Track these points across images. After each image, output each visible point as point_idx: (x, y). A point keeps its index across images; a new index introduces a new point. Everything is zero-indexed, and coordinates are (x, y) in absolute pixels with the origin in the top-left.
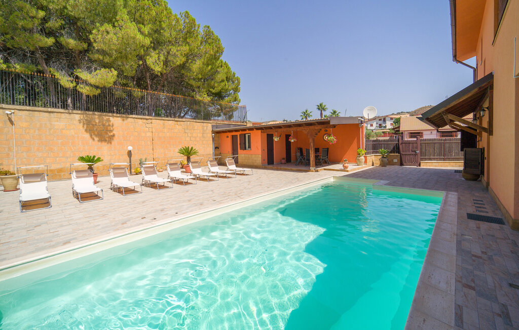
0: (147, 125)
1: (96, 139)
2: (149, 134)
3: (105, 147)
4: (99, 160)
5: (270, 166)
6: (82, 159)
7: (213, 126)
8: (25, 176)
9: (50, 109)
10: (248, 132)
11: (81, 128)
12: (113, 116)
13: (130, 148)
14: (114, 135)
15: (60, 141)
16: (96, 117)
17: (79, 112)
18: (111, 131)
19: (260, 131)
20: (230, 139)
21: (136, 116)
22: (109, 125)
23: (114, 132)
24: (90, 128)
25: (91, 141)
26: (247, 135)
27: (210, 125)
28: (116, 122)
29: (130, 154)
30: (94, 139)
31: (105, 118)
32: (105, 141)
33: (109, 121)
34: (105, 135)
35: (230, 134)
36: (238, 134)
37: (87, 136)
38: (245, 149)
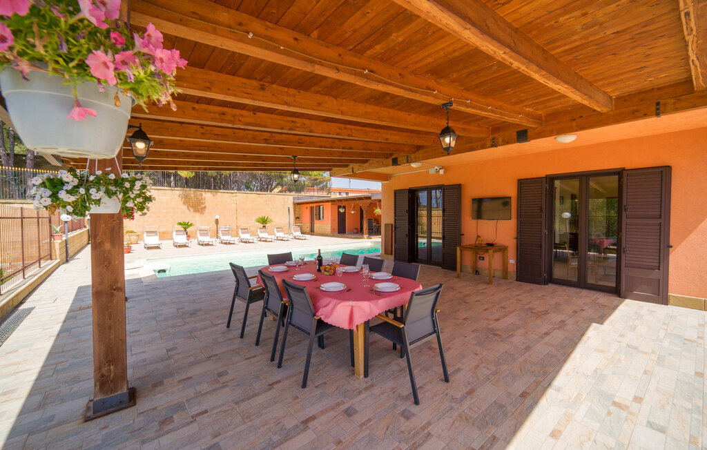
0: (232, 198)
1: (192, 210)
2: (234, 206)
3: (197, 215)
4: (191, 225)
5: (340, 235)
6: (180, 224)
7: (294, 198)
8: (147, 232)
9: (158, 188)
10: (322, 204)
11: (180, 201)
12: (205, 191)
13: (217, 217)
14: (205, 207)
15: (165, 211)
16: (192, 192)
17: (179, 189)
18: (203, 204)
19: (330, 203)
20: (308, 210)
21: (223, 191)
22: (202, 199)
23: (206, 204)
24: (187, 200)
25: (187, 211)
26: (321, 207)
27: (291, 197)
28: (207, 196)
29: (217, 222)
30: (190, 210)
31: (199, 193)
32: (198, 211)
33: (202, 195)
34: (198, 207)
35: (309, 206)
36: (314, 205)
37: (184, 207)
38: (320, 219)
